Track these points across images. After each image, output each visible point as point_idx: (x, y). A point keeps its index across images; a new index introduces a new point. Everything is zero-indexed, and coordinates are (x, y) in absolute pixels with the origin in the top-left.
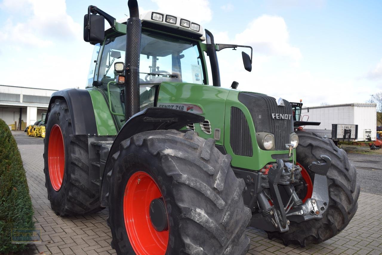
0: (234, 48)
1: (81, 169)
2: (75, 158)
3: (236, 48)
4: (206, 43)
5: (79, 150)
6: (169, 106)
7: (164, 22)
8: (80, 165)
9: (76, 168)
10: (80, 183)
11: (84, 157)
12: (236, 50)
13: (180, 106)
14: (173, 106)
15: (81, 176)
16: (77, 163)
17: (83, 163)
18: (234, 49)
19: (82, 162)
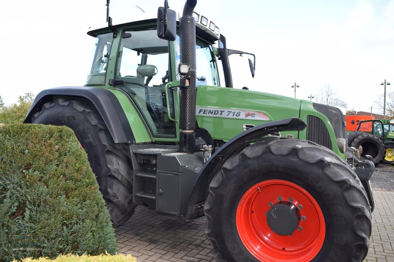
0: (241, 54)
1: (120, 182)
2: (114, 170)
3: (242, 55)
4: (218, 48)
5: (117, 160)
6: (215, 111)
7: (199, 23)
8: (120, 178)
9: (115, 182)
10: (118, 199)
11: (122, 168)
12: (242, 56)
13: (235, 112)
14: (224, 111)
15: (118, 190)
16: (116, 176)
17: (122, 176)
18: (241, 56)
19: (122, 174)
